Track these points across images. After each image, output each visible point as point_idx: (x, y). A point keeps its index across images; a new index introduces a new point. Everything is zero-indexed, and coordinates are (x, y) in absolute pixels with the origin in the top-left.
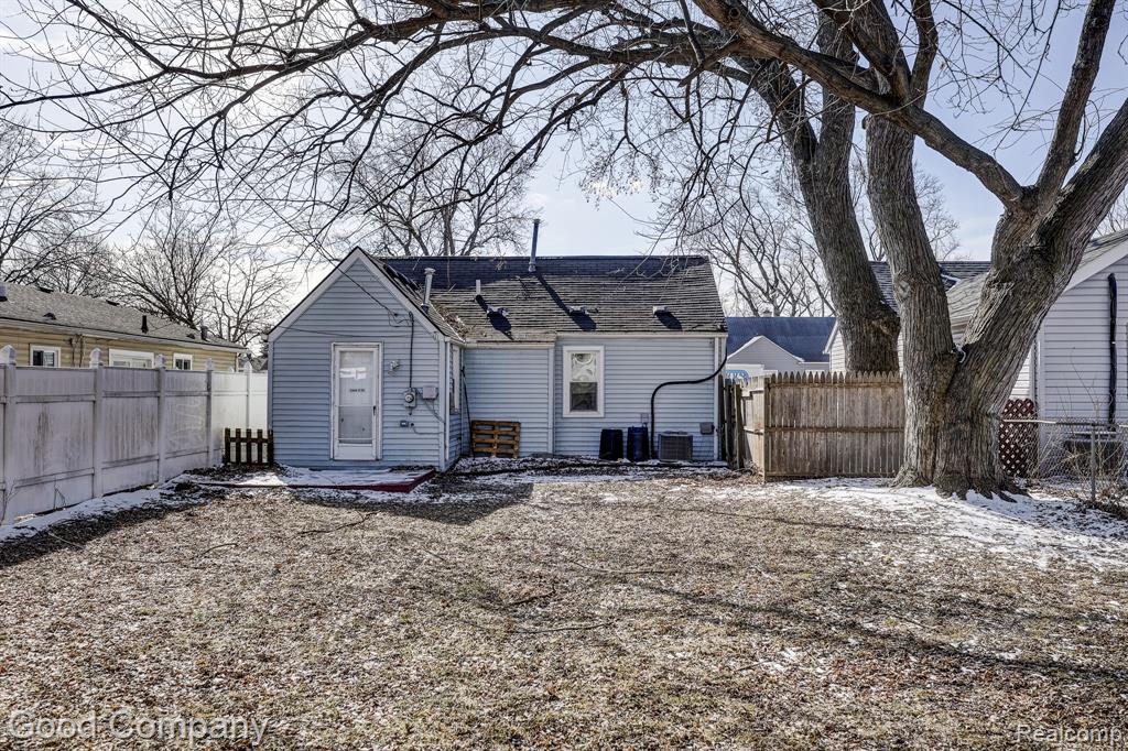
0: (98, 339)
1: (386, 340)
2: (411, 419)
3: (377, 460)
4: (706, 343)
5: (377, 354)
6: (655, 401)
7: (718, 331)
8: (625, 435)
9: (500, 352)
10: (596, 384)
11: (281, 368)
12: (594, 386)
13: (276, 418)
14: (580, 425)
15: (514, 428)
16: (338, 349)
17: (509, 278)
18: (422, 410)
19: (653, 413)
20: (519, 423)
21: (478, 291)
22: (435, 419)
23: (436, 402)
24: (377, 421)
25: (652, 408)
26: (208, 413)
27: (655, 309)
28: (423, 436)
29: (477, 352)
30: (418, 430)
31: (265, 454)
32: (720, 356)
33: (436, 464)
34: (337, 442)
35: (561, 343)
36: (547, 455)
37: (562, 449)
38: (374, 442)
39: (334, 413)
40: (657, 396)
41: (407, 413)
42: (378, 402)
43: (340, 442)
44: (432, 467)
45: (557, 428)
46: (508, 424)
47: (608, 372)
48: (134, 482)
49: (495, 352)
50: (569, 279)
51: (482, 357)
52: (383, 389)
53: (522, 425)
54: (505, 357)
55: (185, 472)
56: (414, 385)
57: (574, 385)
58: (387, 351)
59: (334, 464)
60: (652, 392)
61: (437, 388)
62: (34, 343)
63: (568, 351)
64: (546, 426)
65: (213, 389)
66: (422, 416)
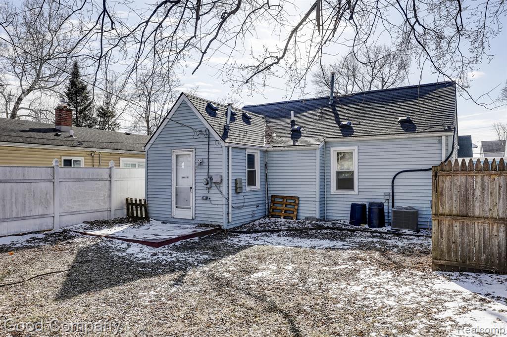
0: (111, 153)
1: (197, 147)
2: (209, 195)
3: (193, 219)
4: (436, 141)
5: (192, 154)
6: (395, 184)
7: (446, 131)
8: (368, 207)
9: (287, 153)
10: (353, 172)
11: (151, 165)
12: (352, 173)
13: (149, 193)
14: (342, 199)
15: (296, 199)
16: (175, 153)
17: (315, 109)
18: (214, 190)
19: (393, 192)
20: (298, 198)
21: (293, 118)
22: (220, 195)
23: (221, 185)
24: (192, 195)
25: (393, 189)
26: (110, 190)
27: (400, 119)
28: (216, 206)
29: (274, 153)
30: (213, 202)
31: (144, 212)
32: (447, 150)
33: (222, 224)
34: (175, 207)
35: (329, 146)
36: (313, 219)
37: (330, 214)
38: (191, 208)
39: (173, 190)
40: (395, 180)
41: (207, 191)
42: (193, 184)
43: (177, 207)
44: (220, 226)
45: (323, 202)
46: (291, 198)
47: (360, 164)
48: (22, 230)
49: (284, 153)
50: (351, 106)
51: (277, 156)
52: (195, 176)
53: (301, 199)
54: (290, 156)
55: (84, 222)
56: (210, 174)
57: (338, 173)
58: (197, 154)
59: (174, 220)
60: (392, 177)
61: (221, 176)
62: (64, 156)
63: (333, 151)
64: (314, 199)
65: (112, 177)
66: (214, 194)
